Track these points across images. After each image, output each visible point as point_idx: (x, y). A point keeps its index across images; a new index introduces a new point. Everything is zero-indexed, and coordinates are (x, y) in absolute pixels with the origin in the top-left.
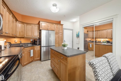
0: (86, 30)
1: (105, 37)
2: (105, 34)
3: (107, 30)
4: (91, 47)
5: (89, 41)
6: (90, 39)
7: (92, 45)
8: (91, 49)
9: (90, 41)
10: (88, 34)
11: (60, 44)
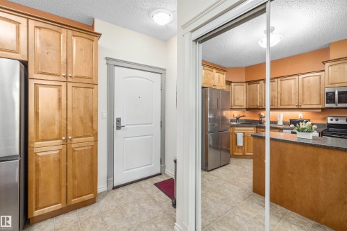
0: (221, 75)
1: (294, 104)
2: (293, 92)
3: (301, 77)
4: (240, 143)
5: (232, 121)
6: (236, 114)
7: (244, 137)
8: (241, 154)
9: (237, 119)
10: (229, 92)
11: (75, 140)
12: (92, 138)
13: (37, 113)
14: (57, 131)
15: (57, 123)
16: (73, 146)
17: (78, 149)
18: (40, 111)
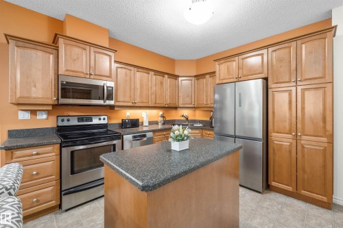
11: (304, 137)
12: (325, 139)
13: (274, 113)
14: (288, 127)
15: (288, 121)
16: (303, 142)
17: (308, 146)
18: (276, 111)
